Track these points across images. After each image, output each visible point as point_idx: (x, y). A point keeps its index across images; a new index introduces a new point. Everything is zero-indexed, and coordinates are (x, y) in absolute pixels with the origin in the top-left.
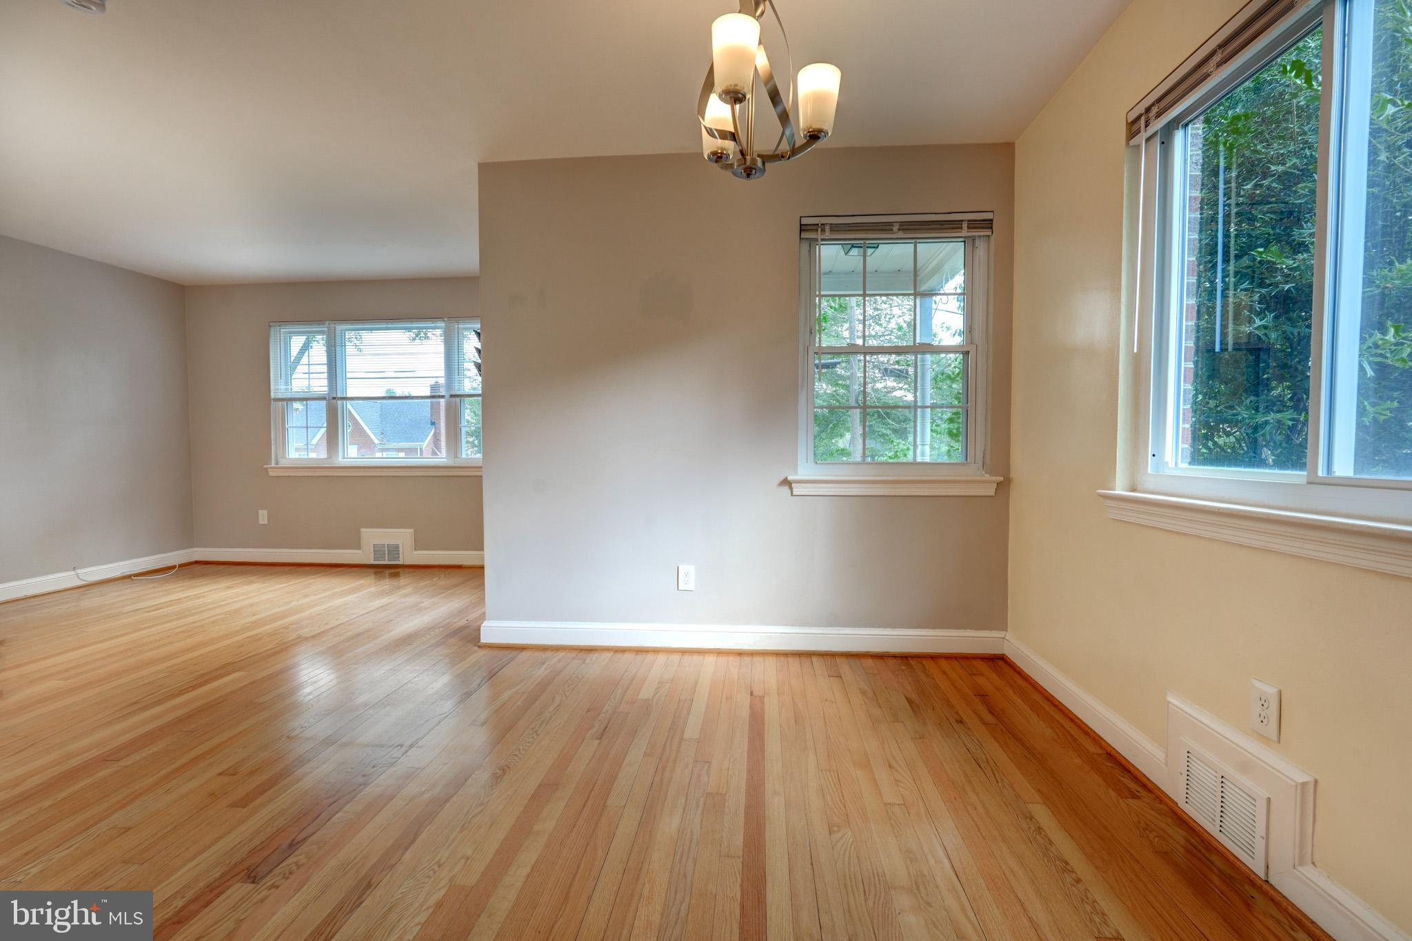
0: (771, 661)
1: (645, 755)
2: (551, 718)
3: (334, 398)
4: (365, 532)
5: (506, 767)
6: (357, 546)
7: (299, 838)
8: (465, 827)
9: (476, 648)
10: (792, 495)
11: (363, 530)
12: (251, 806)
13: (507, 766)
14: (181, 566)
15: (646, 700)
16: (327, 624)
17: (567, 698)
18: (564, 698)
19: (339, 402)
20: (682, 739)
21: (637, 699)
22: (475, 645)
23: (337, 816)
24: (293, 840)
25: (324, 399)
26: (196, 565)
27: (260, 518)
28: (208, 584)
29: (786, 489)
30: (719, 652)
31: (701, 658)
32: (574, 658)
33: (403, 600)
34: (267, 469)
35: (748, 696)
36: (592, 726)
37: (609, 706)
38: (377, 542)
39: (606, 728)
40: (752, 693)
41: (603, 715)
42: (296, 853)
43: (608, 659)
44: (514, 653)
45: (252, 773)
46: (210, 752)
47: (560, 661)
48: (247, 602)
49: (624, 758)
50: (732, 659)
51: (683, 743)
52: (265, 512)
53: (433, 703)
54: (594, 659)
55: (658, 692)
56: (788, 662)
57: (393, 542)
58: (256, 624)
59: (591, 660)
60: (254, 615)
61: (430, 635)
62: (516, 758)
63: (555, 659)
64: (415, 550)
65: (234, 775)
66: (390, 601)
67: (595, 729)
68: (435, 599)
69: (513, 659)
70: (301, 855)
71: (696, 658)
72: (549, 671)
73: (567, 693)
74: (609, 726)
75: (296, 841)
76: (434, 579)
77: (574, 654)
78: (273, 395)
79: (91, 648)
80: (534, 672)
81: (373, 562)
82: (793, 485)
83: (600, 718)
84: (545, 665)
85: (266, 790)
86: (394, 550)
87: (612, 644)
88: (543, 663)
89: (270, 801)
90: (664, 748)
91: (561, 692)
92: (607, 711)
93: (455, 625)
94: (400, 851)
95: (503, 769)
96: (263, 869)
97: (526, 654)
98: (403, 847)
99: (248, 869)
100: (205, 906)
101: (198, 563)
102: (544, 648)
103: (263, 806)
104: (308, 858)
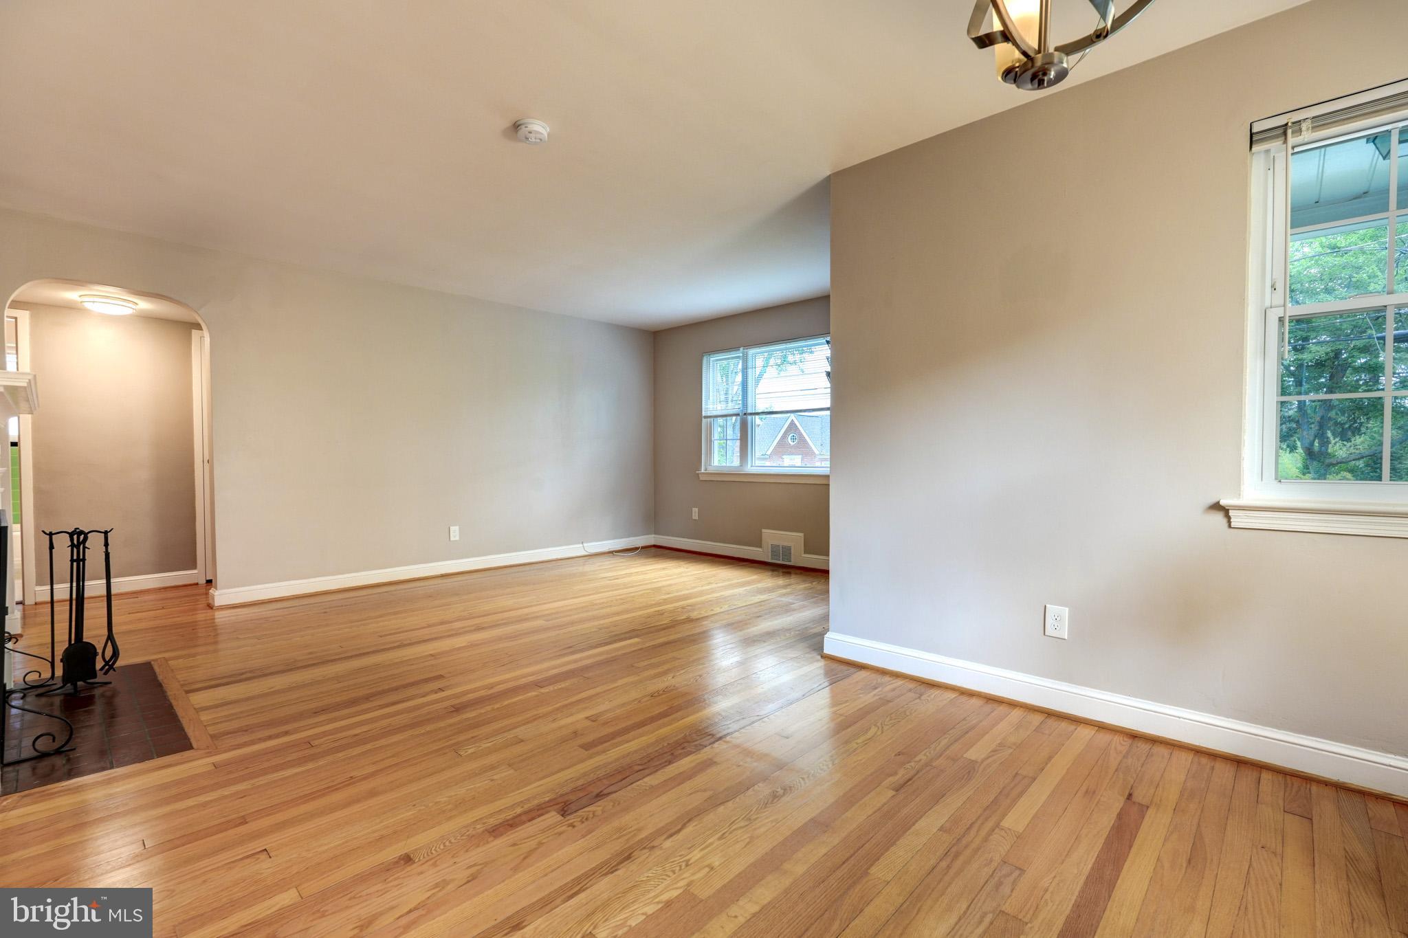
0: (1186, 758)
1: (941, 829)
2: (856, 749)
3: (745, 414)
4: (766, 532)
5: (788, 789)
6: (758, 543)
7: (605, 792)
8: (725, 836)
9: (819, 657)
10: (1230, 526)
11: (763, 530)
12: (591, 752)
13: (790, 787)
14: (643, 548)
15: (973, 761)
16: (712, 610)
17: (882, 733)
18: (879, 733)
19: (749, 417)
20: (997, 825)
21: (962, 756)
22: (819, 654)
23: (638, 783)
24: (602, 791)
25: (737, 415)
26: (653, 548)
27: (693, 514)
28: (655, 564)
29: (1219, 517)
30: (1101, 727)
31: (1072, 727)
32: (910, 690)
33: (779, 599)
34: (698, 474)
35: (1122, 800)
36: (896, 773)
37: (925, 755)
38: (776, 543)
39: (910, 780)
40: (1130, 795)
41: (912, 764)
42: (596, 804)
43: (949, 700)
44: (852, 670)
45: (605, 723)
46: (590, 698)
47: (894, 690)
48: (668, 582)
49: (914, 824)
50: (1117, 739)
51: (997, 830)
52: (697, 509)
53: (756, 703)
54: (933, 696)
55: (993, 756)
56: (1213, 768)
57: (786, 544)
58: (666, 602)
59: (929, 696)
60: (669, 594)
61: (785, 636)
62: (802, 782)
63: (889, 687)
64: (805, 553)
65: (594, 721)
66: (768, 598)
67: (897, 778)
68: (805, 603)
69: (848, 676)
70: (599, 806)
71: (1064, 725)
72: (877, 697)
73: (885, 728)
74: (914, 779)
75: (602, 793)
76: (814, 583)
77: (911, 685)
78: (704, 414)
79: (569, 601)
80: (861, 695)
81: (770, 560)
82: (1231, 513)
83: (908, 766)
84: (877, 690)
85: (605, 742)
86: (787, 551)
87: (959, 685)
88: (876, 688)
89: (604, 752)
90: (969, 829)
91: (879, 724)
92: (920, 760)
93: (811, 631)
94: (665, 836)
95: (785, 790)
96: (573, 807)
97: (863, 674)
98: (669, 833)
99: (565, 803)
100: (530, 821)
101: (655, 546)
102: (883, 672)
103: (598, 753)
104: (603, 812)
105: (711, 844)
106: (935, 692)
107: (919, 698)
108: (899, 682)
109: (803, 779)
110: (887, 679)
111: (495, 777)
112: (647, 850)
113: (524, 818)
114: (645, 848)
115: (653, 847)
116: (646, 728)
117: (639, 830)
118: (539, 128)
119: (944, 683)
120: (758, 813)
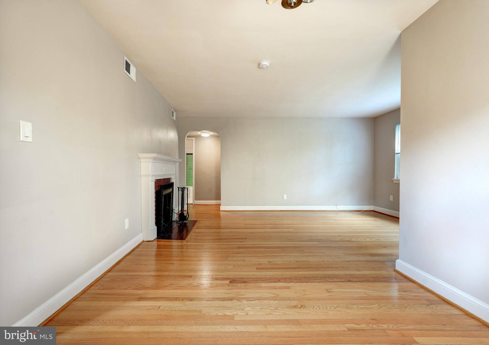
7: (247, 282)
8: (263, 309)
12: (257, 270)
14: (365, 211)
27: (391, 198)
32: (428, 300)
34: (393, 180)
42: (240, 284)
54: (440, 308)
75: (245, 282)
94: (247, 300)
95: (301, 307)
96: (235, 282)
97: (411, 284)
98: (248, 300)
99: (234, 280)
100: (221, 280)
101: (373, 211)
102: (422, 287)
103: (259, 272)
104: (240, 286)
105: (256, 308)
106: (449, 307)
107: (428, 305)
108: (428, 294)
109: (314, 307)
110: (422, 290)
111: (227, 267)
112: (238, 301)
113: (221, 279)
114: (238, 300)
115: (240, 301)
116: (281, 270)
117: (243, 295)
118: (265, 63)
119: (456, 305)
120: (282, 308)
